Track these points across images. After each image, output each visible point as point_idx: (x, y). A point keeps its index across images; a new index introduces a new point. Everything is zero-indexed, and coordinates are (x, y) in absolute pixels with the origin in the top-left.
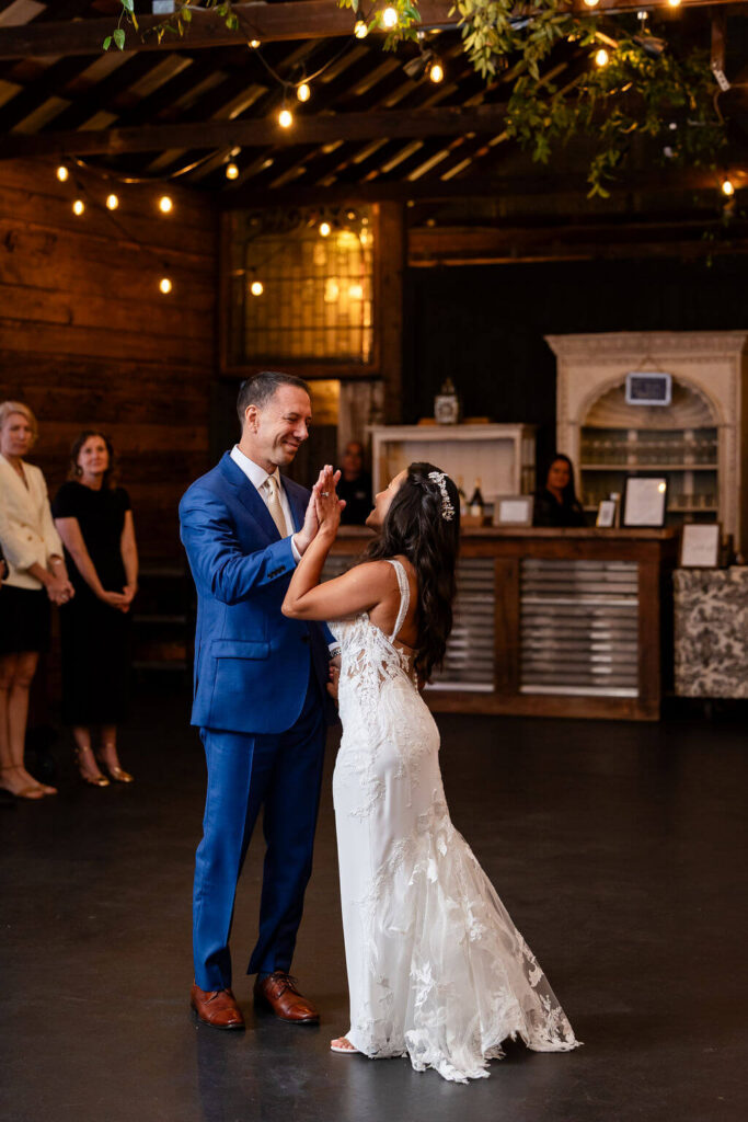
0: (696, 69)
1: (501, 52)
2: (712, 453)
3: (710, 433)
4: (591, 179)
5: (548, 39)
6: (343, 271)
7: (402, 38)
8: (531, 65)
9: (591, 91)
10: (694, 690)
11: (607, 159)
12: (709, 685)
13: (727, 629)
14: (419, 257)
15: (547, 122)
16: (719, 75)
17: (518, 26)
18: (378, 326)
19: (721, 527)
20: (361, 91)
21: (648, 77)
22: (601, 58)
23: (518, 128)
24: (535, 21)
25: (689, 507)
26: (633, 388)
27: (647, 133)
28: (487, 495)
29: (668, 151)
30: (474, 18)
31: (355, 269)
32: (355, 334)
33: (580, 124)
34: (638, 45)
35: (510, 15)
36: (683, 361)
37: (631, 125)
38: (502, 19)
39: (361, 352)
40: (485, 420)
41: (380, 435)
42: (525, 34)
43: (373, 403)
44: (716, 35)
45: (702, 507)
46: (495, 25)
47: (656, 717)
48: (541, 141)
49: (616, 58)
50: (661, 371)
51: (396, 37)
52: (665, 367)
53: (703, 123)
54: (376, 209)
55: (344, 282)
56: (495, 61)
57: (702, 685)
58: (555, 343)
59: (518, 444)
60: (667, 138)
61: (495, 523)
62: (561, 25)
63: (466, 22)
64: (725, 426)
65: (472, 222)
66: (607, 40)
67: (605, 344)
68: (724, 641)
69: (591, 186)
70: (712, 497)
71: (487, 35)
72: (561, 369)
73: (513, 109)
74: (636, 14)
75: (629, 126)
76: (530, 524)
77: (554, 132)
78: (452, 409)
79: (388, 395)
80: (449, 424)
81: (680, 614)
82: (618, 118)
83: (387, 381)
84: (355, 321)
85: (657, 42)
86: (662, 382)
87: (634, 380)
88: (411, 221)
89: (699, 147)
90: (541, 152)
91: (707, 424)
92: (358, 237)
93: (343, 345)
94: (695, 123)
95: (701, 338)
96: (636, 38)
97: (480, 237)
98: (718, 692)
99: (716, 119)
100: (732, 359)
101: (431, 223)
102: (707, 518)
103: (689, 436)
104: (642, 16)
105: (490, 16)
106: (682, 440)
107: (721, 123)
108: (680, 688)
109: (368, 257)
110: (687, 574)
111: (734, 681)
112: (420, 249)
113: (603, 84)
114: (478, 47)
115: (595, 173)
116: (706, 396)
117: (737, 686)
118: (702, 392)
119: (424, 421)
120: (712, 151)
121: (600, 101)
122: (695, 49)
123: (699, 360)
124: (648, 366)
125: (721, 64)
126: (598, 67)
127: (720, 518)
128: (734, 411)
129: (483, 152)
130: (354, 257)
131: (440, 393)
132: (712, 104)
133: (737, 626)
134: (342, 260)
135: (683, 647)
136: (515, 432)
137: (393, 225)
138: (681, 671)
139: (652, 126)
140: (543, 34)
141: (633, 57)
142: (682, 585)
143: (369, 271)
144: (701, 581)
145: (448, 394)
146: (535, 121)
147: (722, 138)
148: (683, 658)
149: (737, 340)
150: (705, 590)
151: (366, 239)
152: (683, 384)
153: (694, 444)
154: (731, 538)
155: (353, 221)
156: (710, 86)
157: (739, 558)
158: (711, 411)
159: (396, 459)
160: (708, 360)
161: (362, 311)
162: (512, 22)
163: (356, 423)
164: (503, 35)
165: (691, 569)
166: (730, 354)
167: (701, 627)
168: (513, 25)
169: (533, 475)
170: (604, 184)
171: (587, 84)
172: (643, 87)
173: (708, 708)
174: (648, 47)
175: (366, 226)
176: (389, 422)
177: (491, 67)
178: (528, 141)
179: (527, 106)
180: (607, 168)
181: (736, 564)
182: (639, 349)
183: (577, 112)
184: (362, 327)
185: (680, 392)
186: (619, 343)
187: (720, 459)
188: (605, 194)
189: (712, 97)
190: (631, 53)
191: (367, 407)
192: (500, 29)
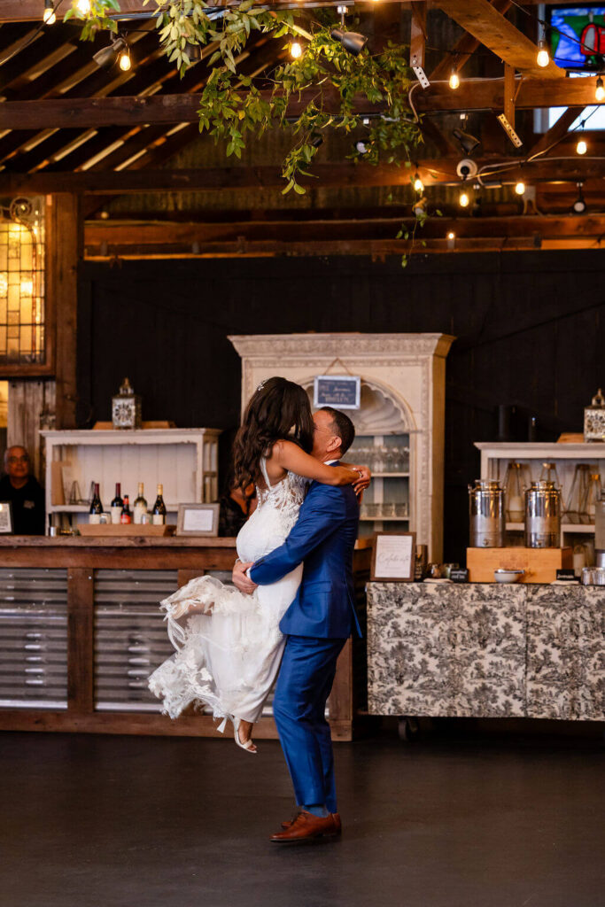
0: (392, 64)
1: (197, 43)
2: (404, 460)
3: (402, 438)
4: (286, 175)
5: (245, 31)
6: (14, 265)
7: (99, 28)
8: (226, 56)
9: (286, 84)
10: (387, 709)
11: (302, 154)
12: (403, 703)
13: (422, 645)
14: (96, 252)
15: (241, 115)
16: (419, 71)
17: (214, 17)
18: (50, 325)
19: (414, 536)
20: (33, 77)
21: (344, 72)
22: (295, 51)
23: (211, 120)
24: (231, 12)
25: (380, 517)
26: (320, 392)
27: (343, 128)
28: (170, 503)
29: (361, 147)
30: (170, 7)
31: (27, 263)
32: (26, 331)
33: (275, 118)
34: (336, 38)
35: (206, 6)
36: (372, 363)
37: (328, 120)
38: (198, 10)
39: (33, 351)
40: (165, 423)
41: (54, 438)
42: (220, 25)
43: (44, 404)
44: (416, 31)
45: (393, 517)
46: (189, 16)
47: (348, 738)
48: (234, 134)
49: (312, 51)
50: (351, 375)
51: (94, 27)
52: (353, 370)
53: (397, 120)
54: (49, 200)
55: (15, 277)
56: (189, 51)
57: (395, 703)
58: (240, 343)
59: (200, 449)
60: (362, 135)
61: (179, 532)
62: (257, 17)
63: (161, 11)
64: (416, 432)
65: (148, 215)
66: (302, 32)
67: (292, 345)
68: (419, 657)
69: (286, 182)
70: (403, 505)
71: (182, 25)
72: (245, 371)
73: (208, 100)
74: (335, 8)
75: (325, 121)
76: (215, 533)
77: (247, 125)
78: (130, 411)
79: (61, 397)
80: (127, 428)
81: (372, 628)
82: (314, 113)
83: (60, 382)
84: (26, 318)
85: (357, 38)
86: (352, 385)
87: (321, 382)
88: (87, 213)
89: (393, 144)
90: (235, 147)
91: (397, 429)
92: (31, 230)
93: (14, 343)
94: (390, 119)
95: (392, 339)
96: (335, 32)
97: (156, 231)
98: (412, 711)
99: (411, 116)
100: (424, 362)
101: (104, 215)
102: (399, 527)
103: (379, 442)
104: (342, 10)
105: (186, 7)
106: (371, 446)
107: (416, 120)
108: (374, 708)
109: (41, 250)
110: (380, 586)
111: (430, 699)
112: (95, 243)
113: (299, 78)
114: (174, 37)
115: (290, 168)
116: (397, 401)
117: (433, 703)
118: (393, 396)
119: (99, 424)
120: (407, 148)
121: (294, 94)
122: (390, 44)
123: (389, 363)
124: (337, 369)
125: (420, 61)
126: (293, 60)
127: (411, 529)
128: (426, 416)
129: (160, 142)
130: (26, 251)
131: (116, 394)
132: (407, 99)
133: (432, 641)
134: (12, 253)
135: (376, 663)
136: (196, 436)
137: (67, 217)
138: (374, 688)
139: (348, 123)
140: (239, 26)
141: (330, 51)
142: (375, 599)
143: (42, 265)
144: (395, 594)
145: (125, 396)
146: (229, 113)
147: (418, 135)
148: (377, 675)
149: (429, 343)
150: (399, 603)
151: (39, 231)
152: (373, 388)
153: (384, 450)
154: (425, 548)
155: (24, 212)
156: (405, 82)
157: (434, 570)
158: (403, 416)
159: (69, 464)
160: (398, 363)
161: (34, 308)
162: (207, 14)
163: (25, 426)
164: (199, 26)
165: (384, 581)
166: (422, 357)
167: (395, 642)
168: (209, 16)
169: (215, 481)
170: (300, 180)
171: (283, 77)
172: (338, 82)
173: (402, 728)
174: (348, 42)
175: (39, 219)
176: (62, 426)
177: (186, 58)
178: (222, 135)
179: (220, 99)
180: (302, 164)
181: (431, 576)
182: (327, 350)
183: (272, 105)
184: (34, 325)
185: (369, 395)
186: (307, 344)
187: (411, 466)
188: (300, 191)
189: (407, 93)
190: (326, 47)
191: (39, 409)
192: (196, 20)
